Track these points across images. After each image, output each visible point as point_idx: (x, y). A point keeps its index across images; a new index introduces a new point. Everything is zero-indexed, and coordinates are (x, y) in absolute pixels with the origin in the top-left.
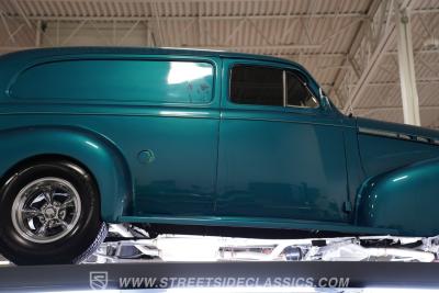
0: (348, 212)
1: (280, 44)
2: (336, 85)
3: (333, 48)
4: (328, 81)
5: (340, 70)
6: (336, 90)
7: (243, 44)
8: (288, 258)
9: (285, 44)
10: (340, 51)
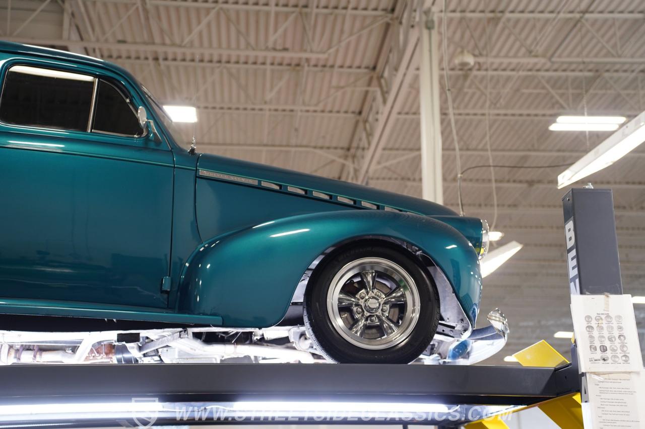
0: (167, 292)
1: (267, 49)
2: (364, 114)
3: (353, 60)
4: (352, 108)
5: (367, 92)
6: (366, 121)
7: (211, 46)
8: (119, 360)
9: (275, 49)
10: (364, 65)
